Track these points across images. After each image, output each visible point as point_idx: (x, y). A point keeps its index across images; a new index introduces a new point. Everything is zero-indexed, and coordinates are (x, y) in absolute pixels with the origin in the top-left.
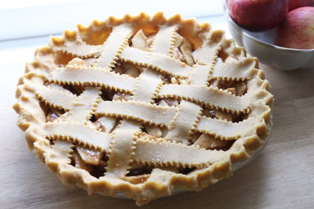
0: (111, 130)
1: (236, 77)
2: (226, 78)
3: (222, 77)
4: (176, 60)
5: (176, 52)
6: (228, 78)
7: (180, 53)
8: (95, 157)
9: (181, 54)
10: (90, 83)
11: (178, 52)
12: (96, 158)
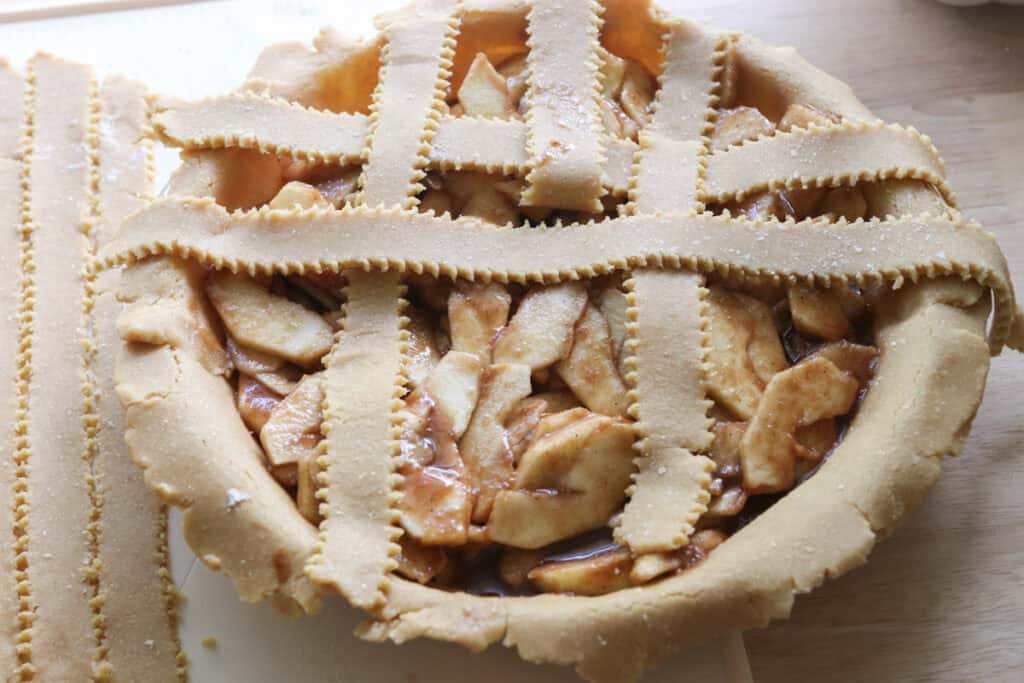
0: (469, 416)
1: (829, 177)
2: (797, 183)
3: (785, 181)
4: (621, 141)
5: (612, 115)
6: (805, 180)
7: (623, 115)
8: (453, 521)
9: (628, 120)
10: (362, 264)
11: (617, 115)
12: (457, 523)
